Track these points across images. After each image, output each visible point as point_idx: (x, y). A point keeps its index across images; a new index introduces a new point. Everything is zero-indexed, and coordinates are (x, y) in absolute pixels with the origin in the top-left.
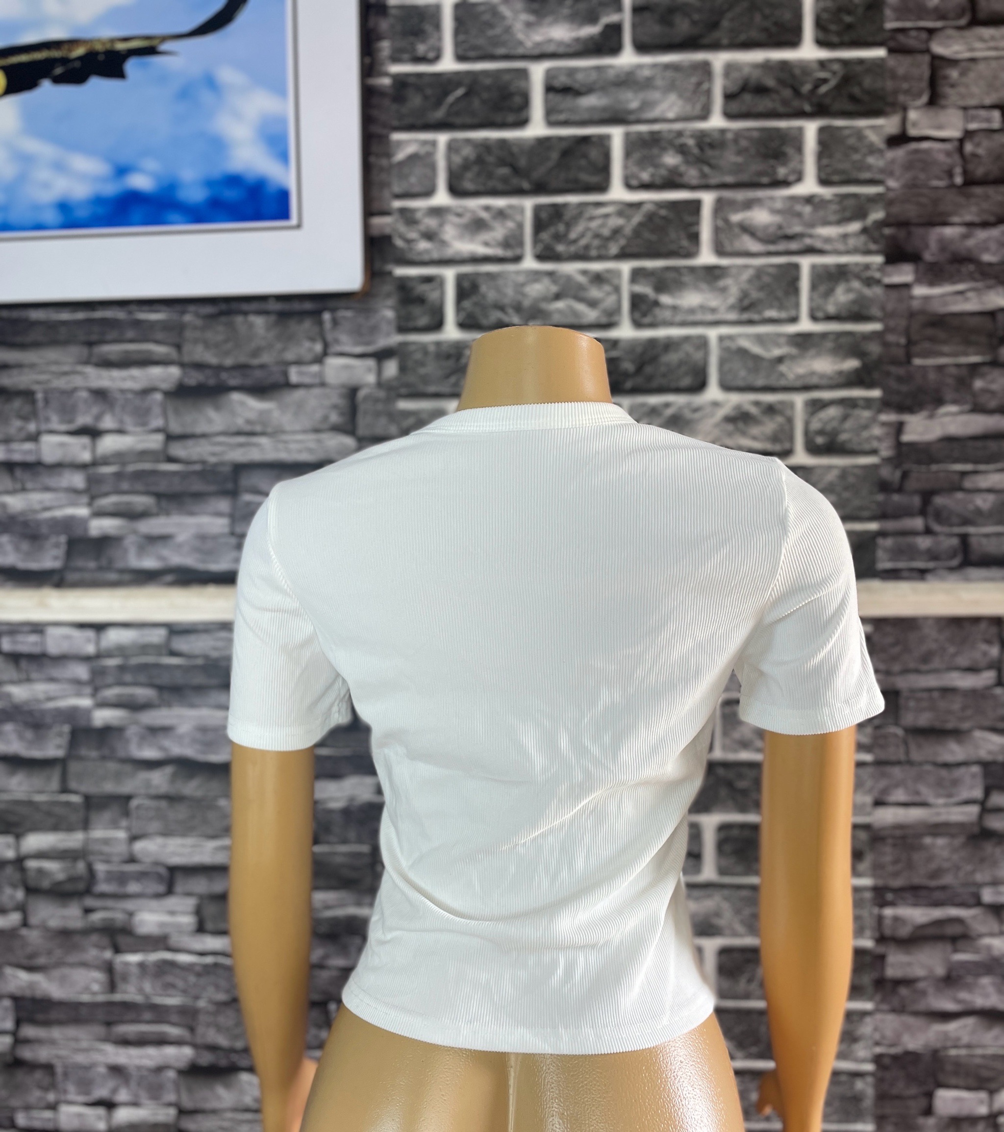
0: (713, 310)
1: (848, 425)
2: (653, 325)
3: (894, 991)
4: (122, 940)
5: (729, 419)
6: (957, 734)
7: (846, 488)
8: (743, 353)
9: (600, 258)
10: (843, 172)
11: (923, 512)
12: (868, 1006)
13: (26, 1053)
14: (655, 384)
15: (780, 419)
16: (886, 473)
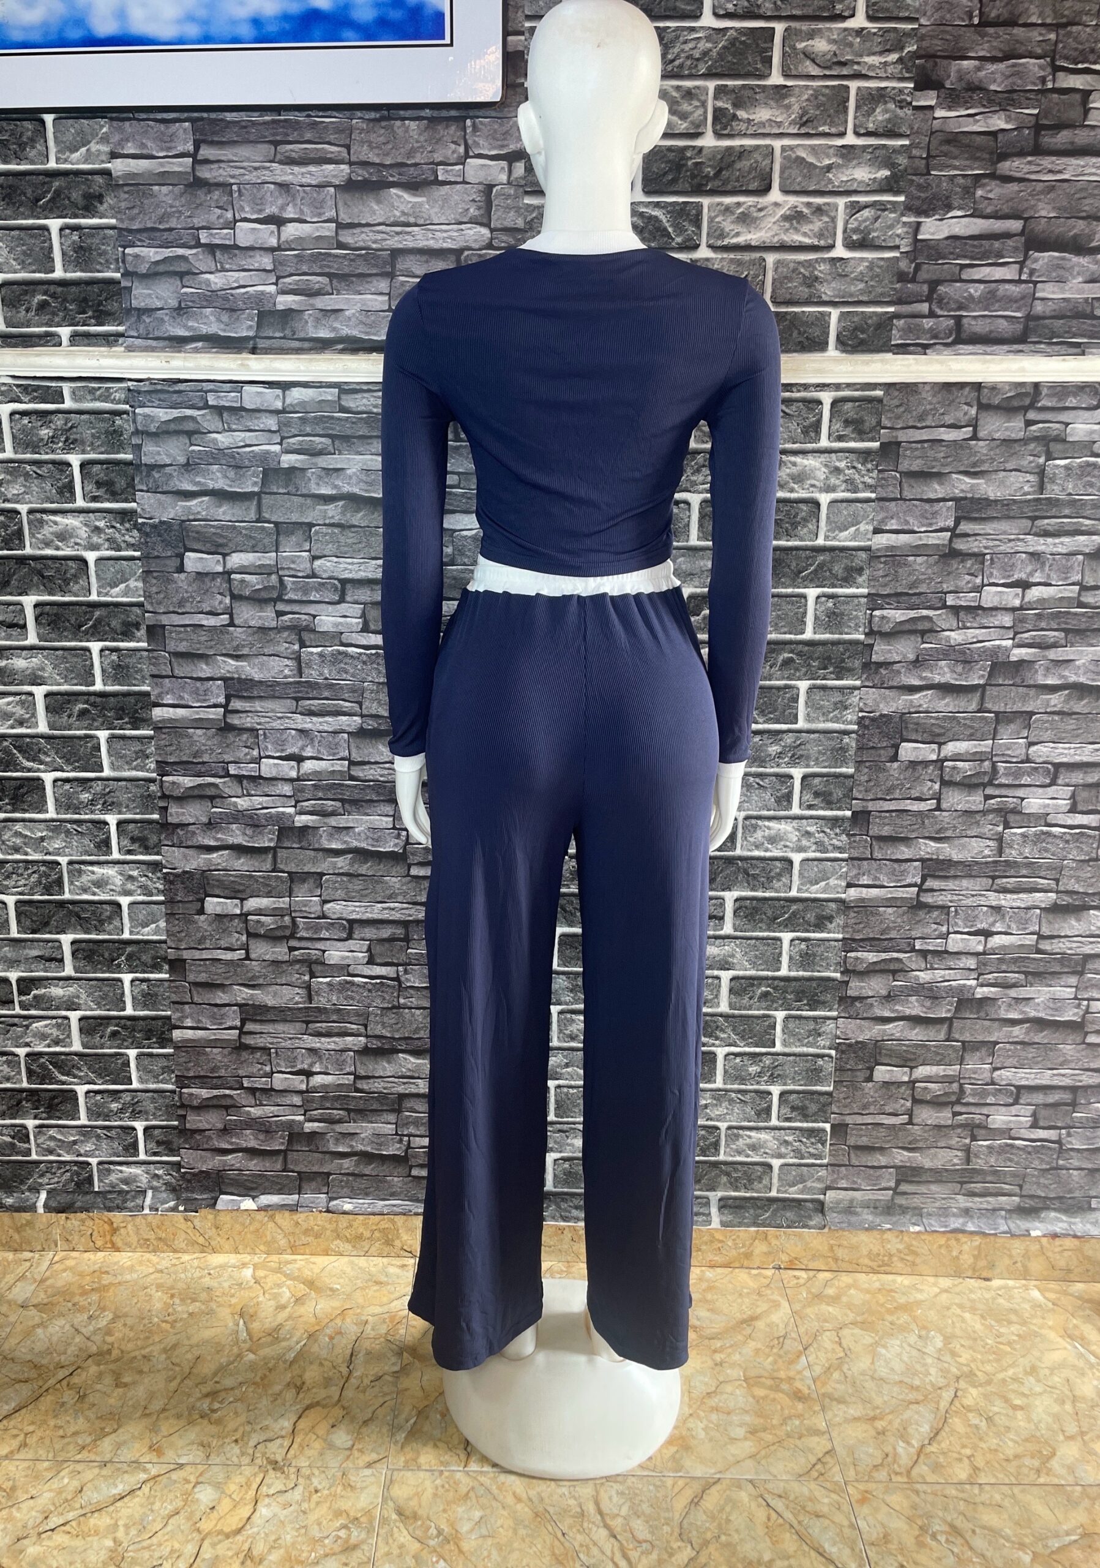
0: (779, 124)
1: (877, 225)
2: (730, 136)
3: (876, 673)
4: (306, 636)
5: (786, 218)
6: (939, 476)
7: (872, 279)
8: (801, 161)
9: (691, 77)
10: (887, 10)
11: (929, 299)
12: (858, 683)
13: (235, 720)
14: (729, 187)
15: (826, 219)
16: (903, 265)
